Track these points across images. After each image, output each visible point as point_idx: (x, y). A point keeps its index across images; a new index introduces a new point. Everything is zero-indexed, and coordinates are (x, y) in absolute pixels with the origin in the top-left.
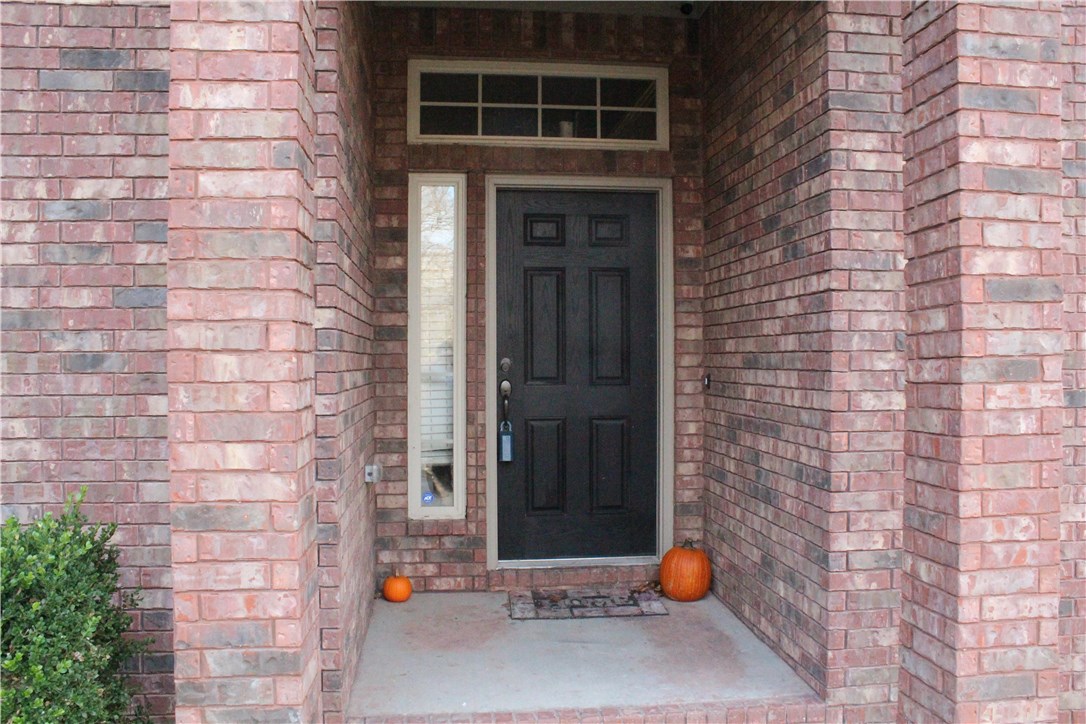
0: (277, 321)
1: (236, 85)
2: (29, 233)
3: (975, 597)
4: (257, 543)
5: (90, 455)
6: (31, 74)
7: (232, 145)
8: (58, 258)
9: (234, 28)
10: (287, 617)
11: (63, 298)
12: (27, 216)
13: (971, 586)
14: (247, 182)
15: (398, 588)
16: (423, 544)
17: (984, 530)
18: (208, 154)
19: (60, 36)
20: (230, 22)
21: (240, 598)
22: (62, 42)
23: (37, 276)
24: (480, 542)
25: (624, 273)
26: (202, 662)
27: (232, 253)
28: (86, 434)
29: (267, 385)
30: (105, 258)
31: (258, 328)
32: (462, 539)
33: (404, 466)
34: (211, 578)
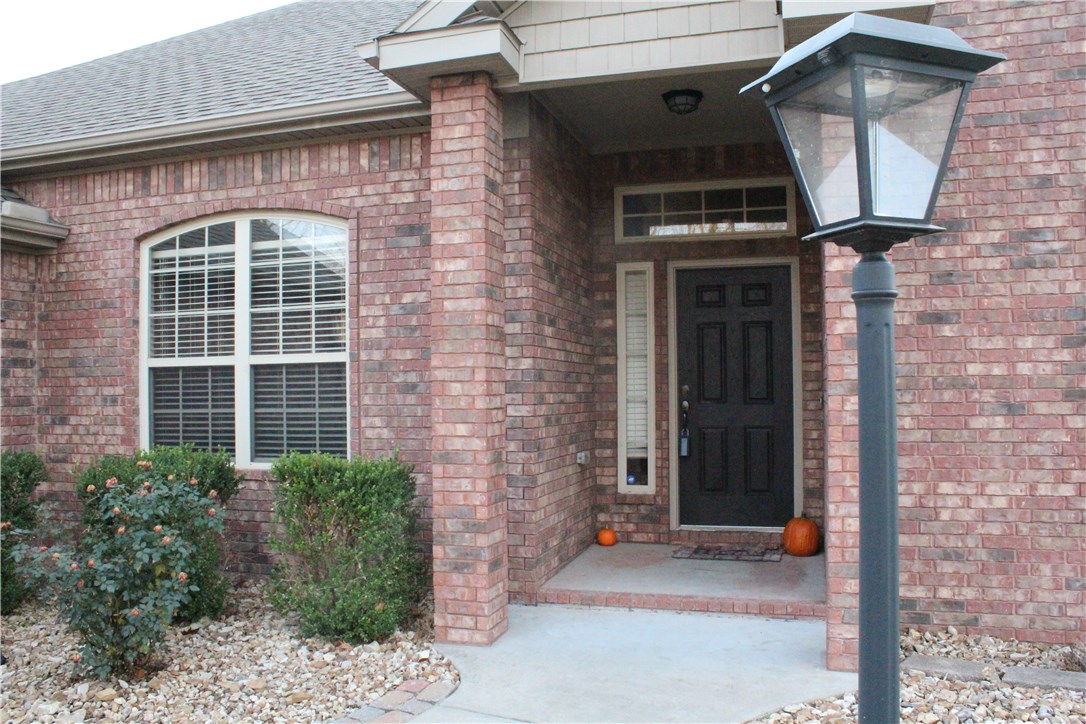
0: (478, 368)
1: (459, 259)
2: (382, 321)
3: (839, 517)
4: (469, 470)
5: (411, 437)
6: (383, 240)
7: (458, 287)
8: (395, 334)
9: (457, 233)
10: (482, 505)
11: (398, 355)
12: (381, 313)
13: (837, 510)
14: (465, 304)
15: (607, 536)
16: (627, 509)
17: (844, 479)
18: (447, 292)
19: (396, 220)
20: (456, 230)
21: (461, 495)
22: (397, 223)
23: (385, 344)
24: (666, 510)
25: (768, 326)
26: (445, 524)
27: (458, 337)
28: (409, 425)
29: (473, 397)
30: (417, 334)
31: (469, 371)
32: (653, 507)
33: (615, 457)
34: (451, 485)
